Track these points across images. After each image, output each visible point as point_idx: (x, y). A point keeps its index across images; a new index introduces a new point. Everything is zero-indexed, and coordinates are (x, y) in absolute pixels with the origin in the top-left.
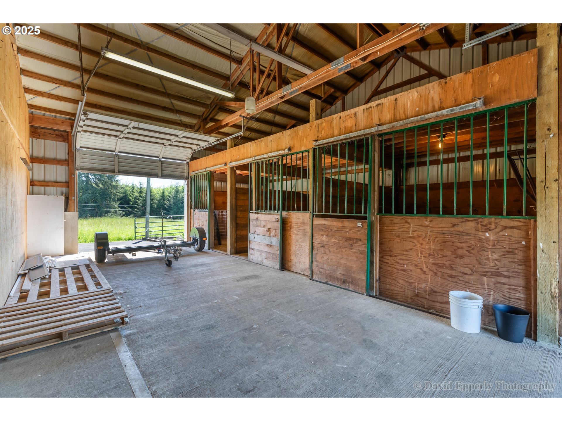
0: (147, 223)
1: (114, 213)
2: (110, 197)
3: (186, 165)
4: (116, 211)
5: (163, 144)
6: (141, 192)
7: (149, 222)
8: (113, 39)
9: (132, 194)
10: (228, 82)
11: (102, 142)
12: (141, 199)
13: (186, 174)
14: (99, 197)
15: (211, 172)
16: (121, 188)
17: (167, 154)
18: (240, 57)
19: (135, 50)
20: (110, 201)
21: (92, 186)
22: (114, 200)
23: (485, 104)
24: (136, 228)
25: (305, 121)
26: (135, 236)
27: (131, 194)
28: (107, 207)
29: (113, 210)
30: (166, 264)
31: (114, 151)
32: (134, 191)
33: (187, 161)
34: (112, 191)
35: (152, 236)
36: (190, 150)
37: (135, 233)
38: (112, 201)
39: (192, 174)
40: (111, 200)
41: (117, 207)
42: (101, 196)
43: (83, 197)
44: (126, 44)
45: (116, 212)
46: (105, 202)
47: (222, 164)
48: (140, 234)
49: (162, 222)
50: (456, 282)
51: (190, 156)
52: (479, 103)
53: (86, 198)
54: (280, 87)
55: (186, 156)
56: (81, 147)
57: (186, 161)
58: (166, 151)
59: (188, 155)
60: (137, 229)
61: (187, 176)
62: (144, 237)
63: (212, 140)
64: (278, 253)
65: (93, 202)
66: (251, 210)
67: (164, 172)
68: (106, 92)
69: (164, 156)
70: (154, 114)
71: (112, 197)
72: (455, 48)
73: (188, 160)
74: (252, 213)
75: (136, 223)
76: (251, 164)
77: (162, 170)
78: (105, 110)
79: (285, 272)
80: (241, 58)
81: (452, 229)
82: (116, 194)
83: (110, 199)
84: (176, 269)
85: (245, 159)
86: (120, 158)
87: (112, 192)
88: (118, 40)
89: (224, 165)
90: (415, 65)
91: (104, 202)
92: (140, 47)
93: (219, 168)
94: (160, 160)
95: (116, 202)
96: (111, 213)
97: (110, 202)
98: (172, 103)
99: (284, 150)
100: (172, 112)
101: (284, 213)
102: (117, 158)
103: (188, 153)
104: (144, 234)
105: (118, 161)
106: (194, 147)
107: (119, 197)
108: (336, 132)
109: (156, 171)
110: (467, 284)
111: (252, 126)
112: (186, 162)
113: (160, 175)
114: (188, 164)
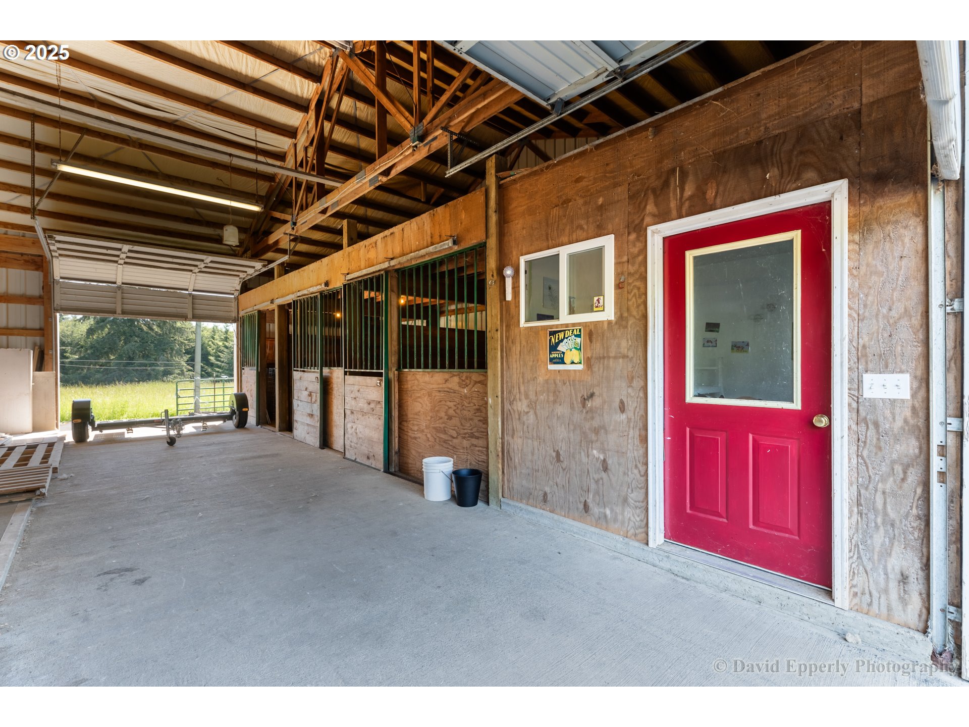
0: (196, 390)
1: (179, 374)
2: (171, 348)
3: (233, 301)
4: (182, 371)
5: (191, 271)
6: (226, 339)
7: (199, 387)
8: (85, 136)
9: (213, 343)
10: (273, 184)
11: (94, 270)
12: (226, 350)
13: (234, 314)
14: (152, 349)
15: (259, 311)
16: (192, 332)
17: (199, 285)
18: (281, 152)
19: (120, 149)
20: (171, 354)
21: (142, 330)
22: (179, 353)
23: (455, 243)
24: (178, 397)
25: (339, 247)
26: (177, 410)
27: (210, 343)
28: (166, 365)
29: (177, 371)
30: (168, 443)
31: (115, 283)
32: (215, 337)
33: (235, 294)
34: (176, 337)
35: (204, 410)
36: (237, 278)
37: (178, 405)
38: (176, 354)
39: (242, 313)
40: (174, 352)
41: (185, 365)
42: (155, 346)
43: (125, 347)
44: (106, 141)
45: (182, 373)
46: (164, 356)
47: (267, 301)
48: (184, 407)
49: (224, 388)
50: (448, 448)
51: (239, 288)
52: (450, 243)
53: (130, 350)
54: (319, 198)
55: (233, 287)
56: (61, 278)
57: (233, 294)
58: (197, 281)
59: (235, 285)
60: (179, 399)
61: (235, 317)
62: (193, 411)
63: (258, 266)
64: (318, 425)
65: (143, 357)
66: (294, 367)
67: (197, 312)
68: (93, 201)
69: (196, 288)
70: (174, 227)
71: (176, 348)
72: (580, 139)
73: (237, 293)
74: (298, 371)
75: (179, 389)
76: (294, 301)
77: (193, 309)
78: (96, 225)
79: (326, 452)
80: (284, 152)
81: (444, 386)
82: (182, 343)
83: (172, 351)
84: (178, 448)
85: (288, 295)
86: (125, 292)
87: (175, 340)
88: (92, 137)
89: (270, 302)
90: (540, 159)
91: (162, 357)
92: (128, 145)
93: (265, 306)
94: (190, 295)
95: (182, 357)
96: (173, 375)
97: (172, 357)
98: (197, 212)
99: (321, 285)
100: (200, 225)
101: (326, 371)
102: (119, 292)
103: (236, 284)
104: (192, 407)
105: (122, 296)
106: (242, 275)
107: (188, 347)
108: (363, 264)
109: (184, 311)
110: (454, 449)
111: (336, 241)
112: (233, 296)
113: (190, 316)
114: (237, 299)
